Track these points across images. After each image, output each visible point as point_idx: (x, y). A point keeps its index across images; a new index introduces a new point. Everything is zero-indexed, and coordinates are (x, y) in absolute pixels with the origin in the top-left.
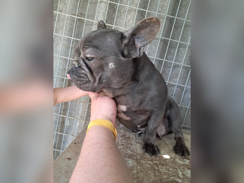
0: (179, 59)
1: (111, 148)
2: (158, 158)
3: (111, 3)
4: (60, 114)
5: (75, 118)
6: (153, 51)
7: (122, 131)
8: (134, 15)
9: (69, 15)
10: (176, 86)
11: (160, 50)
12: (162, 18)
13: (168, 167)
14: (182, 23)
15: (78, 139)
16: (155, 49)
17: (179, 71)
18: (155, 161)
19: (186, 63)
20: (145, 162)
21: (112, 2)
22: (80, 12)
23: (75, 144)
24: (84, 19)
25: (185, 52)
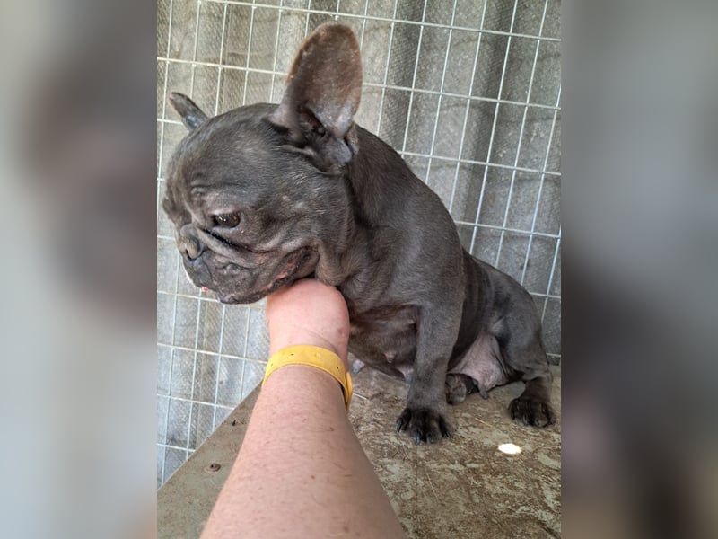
0: (532, 156)
1: (332, 429)
2: (482, 455)
3: (315, 14)
4: (200, 347)
5: (242, 356)
6: (451, 140)
7: (372, 383)
8: (387, 41)
9: (201, 61)
10: (531, 239)
11: (474, 137)
12: (470, 39)
13: (511, 479)
14: (531, 49)
15: (242, 411)
16: (456, 134)
17: (535, 192)
18: (470, 462)
19: (554, 166)
20: (441, 466)
21: (317, 12)
22: (231, 52)
23: (234, 424)
24: (242, 69)
25: (548, 134)
